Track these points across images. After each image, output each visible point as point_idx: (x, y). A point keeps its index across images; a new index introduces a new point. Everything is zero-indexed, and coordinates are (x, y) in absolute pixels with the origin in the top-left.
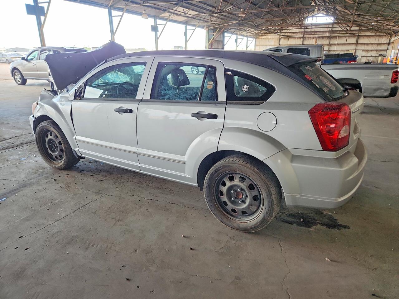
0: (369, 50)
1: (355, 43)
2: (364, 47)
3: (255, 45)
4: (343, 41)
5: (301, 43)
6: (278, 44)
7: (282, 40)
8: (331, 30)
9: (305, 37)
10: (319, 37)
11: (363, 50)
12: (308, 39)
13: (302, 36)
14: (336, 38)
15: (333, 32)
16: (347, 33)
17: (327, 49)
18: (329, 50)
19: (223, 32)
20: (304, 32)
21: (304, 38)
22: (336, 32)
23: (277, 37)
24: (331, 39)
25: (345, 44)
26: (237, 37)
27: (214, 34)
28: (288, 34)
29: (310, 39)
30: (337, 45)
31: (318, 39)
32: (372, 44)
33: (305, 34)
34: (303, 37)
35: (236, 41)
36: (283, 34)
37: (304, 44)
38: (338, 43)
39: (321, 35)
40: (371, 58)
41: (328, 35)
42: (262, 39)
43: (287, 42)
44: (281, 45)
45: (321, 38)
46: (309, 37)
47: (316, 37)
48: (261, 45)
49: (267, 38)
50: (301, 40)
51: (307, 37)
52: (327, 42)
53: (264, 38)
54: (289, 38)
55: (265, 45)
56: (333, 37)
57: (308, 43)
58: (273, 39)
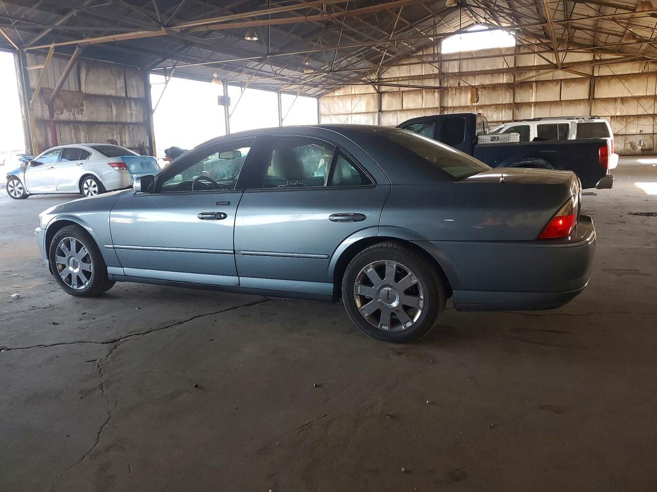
0: (630, 116)
1: (587, 97)
2: (616, 109)
3: (319, 114)
4: (550, 94)
5: (437, 104)
6: (377, 110)
8: (512, 65)
9: (447, 88)
10: (484, 87)
11: (611, 117)
12: (454, 91)
13: (437, 85)
14: (532, 88)
15: (517, 70)
17: (511, 119)
18: (516, 119)
20: (442, 76)
21: (443, 91)
22: (529, 71)
24: (517, 91)
25: (559, 103)
29: (461, 93)
30: (535, 106)
31: (479, 93)
32: (638, 98)
33: (445, 79)
34: (438, 88)
37: (445, 105)
38: (538, 101)
40: (641, 137)
41: (508, 81)
42: (336, 98)
43: (399, 103)
44: (384, 111)
45: (489, 88)
46: (456, 88)
47: (473, 87)
48: (334, 115)
49: (346, 95)
50: (437, 95)
51: (452, 88)
52: (506, 98)
53: (338, 96)
54: (403, 92)
55: (345, 114)
56: (522, 85)
57: (456, 103)
58: (363, 96)
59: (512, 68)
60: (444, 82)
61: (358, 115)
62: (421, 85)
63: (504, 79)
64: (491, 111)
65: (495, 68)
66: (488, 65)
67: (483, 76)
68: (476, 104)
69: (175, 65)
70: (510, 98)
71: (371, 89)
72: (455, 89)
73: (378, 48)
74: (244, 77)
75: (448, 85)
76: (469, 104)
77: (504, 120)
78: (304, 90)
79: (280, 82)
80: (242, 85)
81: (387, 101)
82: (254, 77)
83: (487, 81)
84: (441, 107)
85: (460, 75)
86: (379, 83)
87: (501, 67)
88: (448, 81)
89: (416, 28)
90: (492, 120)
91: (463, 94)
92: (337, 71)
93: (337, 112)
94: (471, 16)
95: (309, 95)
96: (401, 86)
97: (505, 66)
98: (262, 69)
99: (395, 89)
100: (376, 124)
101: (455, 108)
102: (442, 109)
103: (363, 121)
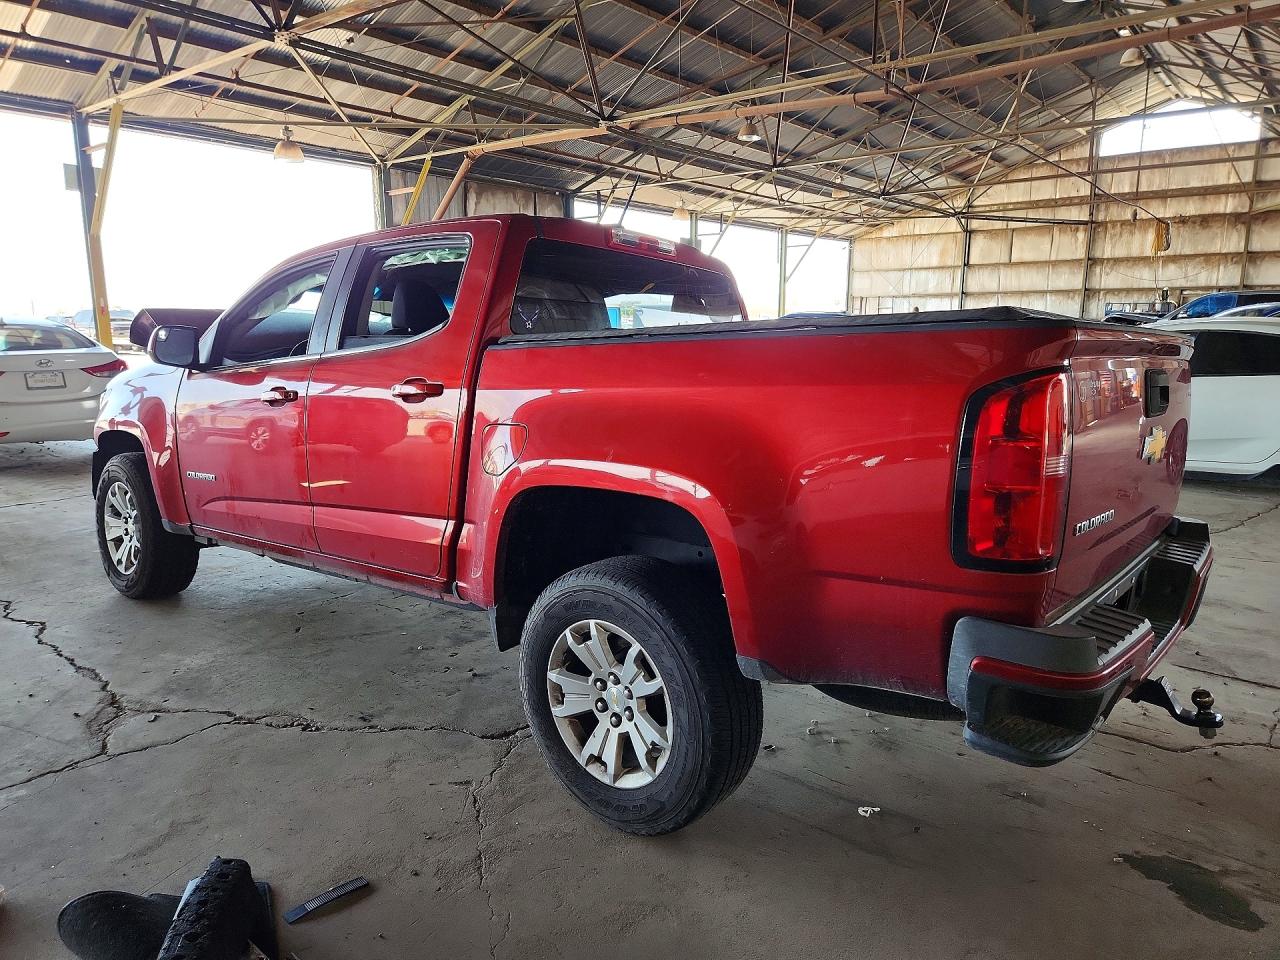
3: (850, 270)
5: (1081, 254)
6: (961, 263)
7: (979, 245)
8: (1248, 178)
9: (1104, 224)
10: (1183, 221)
12: (1118, 229)
13: (1085, 217)
15: (1259, 187)
17: (1237, 282)
18: (1248, 283)
20: (1098, 198)
21: (1093, 227)
23: (952, 228)
24: (1256, 228)
29: (1132, 233)
31: (1172, 231)
33: (1102, 207)
34: (1085, 223)
36: (984, 213)
37: (1098, 254)
39: (1190, 211)
41: (1235, 208)
42: (884, 242)
43: (1006, 249)
44: (974, 266)
45: (1194, 223)
46: (1124, 223)
47: (1159, 220)
48: (878, 270)
49: (903, 236)
50: (1081, 236)
51: (1113, 223)
52: (1230, 242)
53: (888, 239)
54: (1013, 230)
55: (900, 270)
56: (1267, 216)
57: (1120, 252)
58: (935, 238)
59: (1250, 183)
60: (1098, 210)
61: (923, 273)
62: (1050, 216)
63: (1228, 205)
64: (1195, 267)
65: (1210, 184)
66: (1196, 178)
67: (1183, 199)
68: (1163, 253)
69: (615, 187)
70: (1239, 242)
71: (953, 225)
72: (1121, 225)
73: (972, 150)
74: (726, 207)
75: (1106, 217)
76: (1149, 252)
77: (1221, 284)
78: (827, 228)
79: (787, 214)
80: (721, 219)
81: (980, 249)
82: (743, 206)
83: (1191, 208)
84: (1089, 259)
85: (1137, 197)
86: (966, 214)
87: (1222, 181)
88: (1107, 208)
89: (1052, 111)
90: (1194, 284)
91: (1138, 236)
92: (893, 193)
93: (884, 266)
94: (1168, 82)
95: (834, 237)
96: (1012, 219)
97: (1233, 180)
98: (759, 192)
99: (999, 225)
100: (957, 288)
101: (1117, 261)
102: (1091, 262)
103: (933, 282)
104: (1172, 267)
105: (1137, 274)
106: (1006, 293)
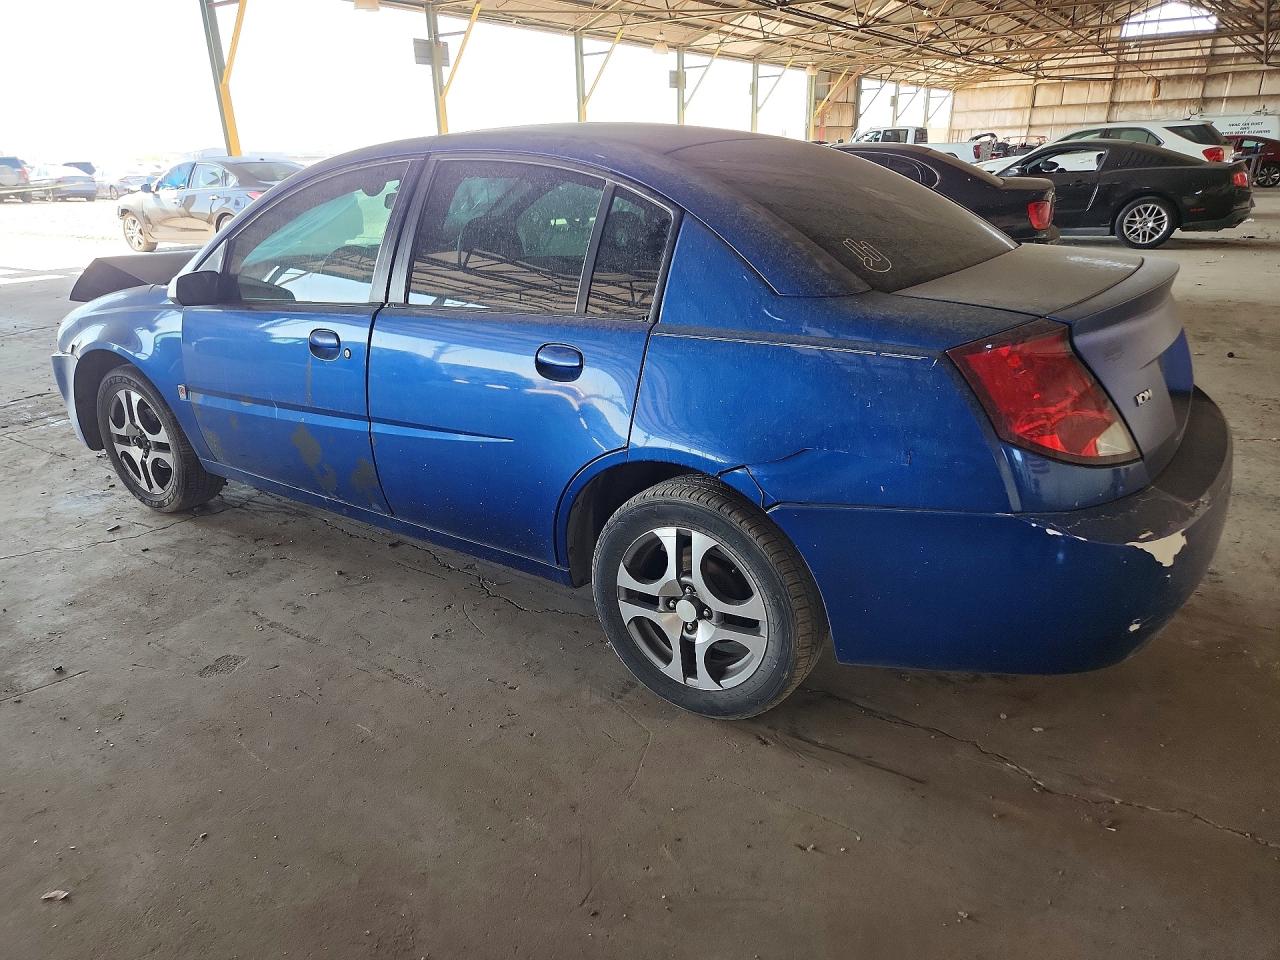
3: (952, 112)
4: (1248, 87)
5: (1106, 99)
6: (1029, 105)
7: (1042, 94)
8: (1207, 54)
9: (1121, 80)
10: (1168, 78)
12: (1130, 84)
13: (1110, 76)
14: (1226, 79)
15: (1213, 59)
16: (1262, 63)
19: (859, 78)
20: (1119, 65)
21: (1115, 81)
22: (1227, 59)
23: (1025, 82)
24: (1208, 83)
25: (1257, 97)
26: (897, 89)
27: (829, 87)
28: (1064, 72)
29: (1137, 86)
30: (1227, 100)
31: (1162, 84)
33: (1121, 70)
34: (1110, 80)
35: (894, 102)
36: (1046, 73)
37: (1116, 100)
38: (1232, 95)
39: (1172, 72)
41: (1198, 71)
42: (977, 91)
43: (1059, 96)
44: (1038, 107)
45: (1174, 79)
46: (1134, 80)
47: (1155, 78)
48: (973, 111)
49: (991, 87)
50: (1108, 87)
51: (1127, 79)
52: (1194, 91)
53: (981, 89)
54: (1065, 84)
55: (986, 110)
56: (1214, 77)
57: (1129, 98)
58: (1013, 90)
60: (1119, 71)
61: (1003, 112)
63: (1195, 69)
64: (1172, 107)
67: (1169, 65)
68: (1159, 98)
70: (1199, 92)
72: (1131, 81)
75: (1123, 75)
76: (1147, 98)
81: (1042, 96)
84: (1111, 102)
88: (1125, 70)
90: (1171, 118)
91: (1141, 88)
93: (976, 108)
97: (1198, 54)
100: (1026, 122)
101: (1127, 103)
102: (1113, 104)
103: (1009, 119)
104: (1159, 107)
105: (1139, 112)
106: (1057, 125)
